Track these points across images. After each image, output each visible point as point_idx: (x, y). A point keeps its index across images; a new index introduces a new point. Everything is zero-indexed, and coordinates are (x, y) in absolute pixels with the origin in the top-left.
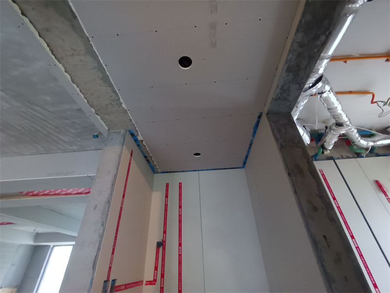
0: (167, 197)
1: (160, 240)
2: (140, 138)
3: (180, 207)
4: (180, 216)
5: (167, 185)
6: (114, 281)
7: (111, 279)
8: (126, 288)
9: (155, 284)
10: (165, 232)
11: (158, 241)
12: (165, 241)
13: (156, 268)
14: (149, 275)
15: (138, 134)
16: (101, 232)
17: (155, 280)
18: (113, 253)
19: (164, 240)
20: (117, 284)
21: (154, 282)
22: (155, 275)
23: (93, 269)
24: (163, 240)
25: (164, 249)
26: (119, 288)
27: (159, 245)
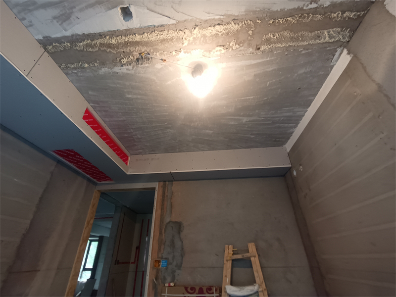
0: (142, 226)
2: (128, 207)
5: (143, 220)
7: (117, 260)
8: (123, 264)
10: (140, 242)
13: (135, 257)
14: (132, 260)
17: (135, 262)
20: (119, 262)
23: (112, 257)
24: (139, 246)
25: (139, 250)
27: (137, 248)
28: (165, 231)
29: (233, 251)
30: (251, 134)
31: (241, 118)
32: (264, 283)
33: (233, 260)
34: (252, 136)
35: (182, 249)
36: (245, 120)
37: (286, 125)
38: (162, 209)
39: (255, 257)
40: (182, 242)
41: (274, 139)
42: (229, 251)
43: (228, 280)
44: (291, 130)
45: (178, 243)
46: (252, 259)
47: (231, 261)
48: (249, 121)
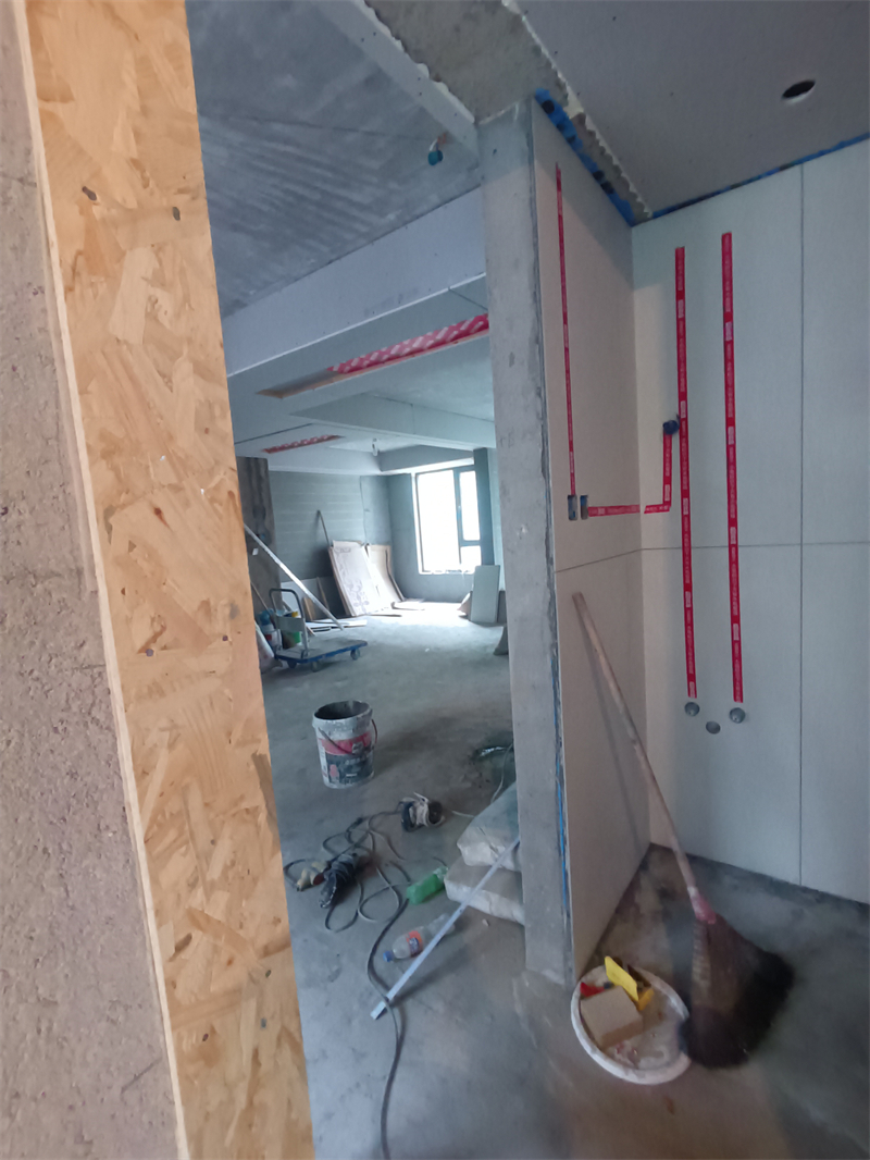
0: (680, 295)
1: (671, 416)
2: (573, 109)
3: (728, 317)
4: (729, 345)
5: (680, 256)
6: (583, 498)
7: (579, 494)
8: (607, 513)
9: (668, 510)
10: (683, 396)
11: (666, 420)
12: (686, 419)
13: (667, 480)
15: (566, 96)
16: (540, 408)
17: (667, 503)
18: (571, 449)
19: (683, 416)
20: (590, 504)
21: (666, 507)
22: (667, 494)
23: (544, 476)
24: (679, 417)
25: (684, 437)
26: (595, 512)
27: (669, 429)
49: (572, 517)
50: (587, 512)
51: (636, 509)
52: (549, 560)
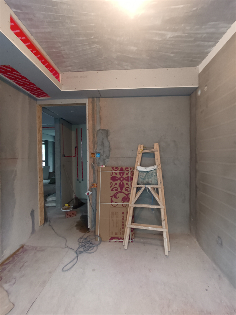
0: (77, 133)
3: (81, 137)
5: (77, 129)
7: (64, 154)
8: (68, 157)
10: (77, 144)
13: (75, 153)
21: (75, 156)
23: (60, 153)
25: (77, 148)
27: (75, 147)
28: (97, 136)
29: (143, 148)
30: (172, 53)
31: (166, 33)
32: (160, 165)
33: (143, 153)
34: (172, 55)
35: (110, 147)
36: (169, 35)
37: (206, 43)
38: (93, 120)
39: (157, 151)
40: (109, 143)
41: (191, 59)
42: (141, 148)
43: (139, 164)
44: (209, 50)
45: (106, 144)
46: (155, 152)
47: (142, 154)
48: (173, 37)
49: (63, 157)
50: (65, 156)
51: (72, 156)
52: (60, 161)
